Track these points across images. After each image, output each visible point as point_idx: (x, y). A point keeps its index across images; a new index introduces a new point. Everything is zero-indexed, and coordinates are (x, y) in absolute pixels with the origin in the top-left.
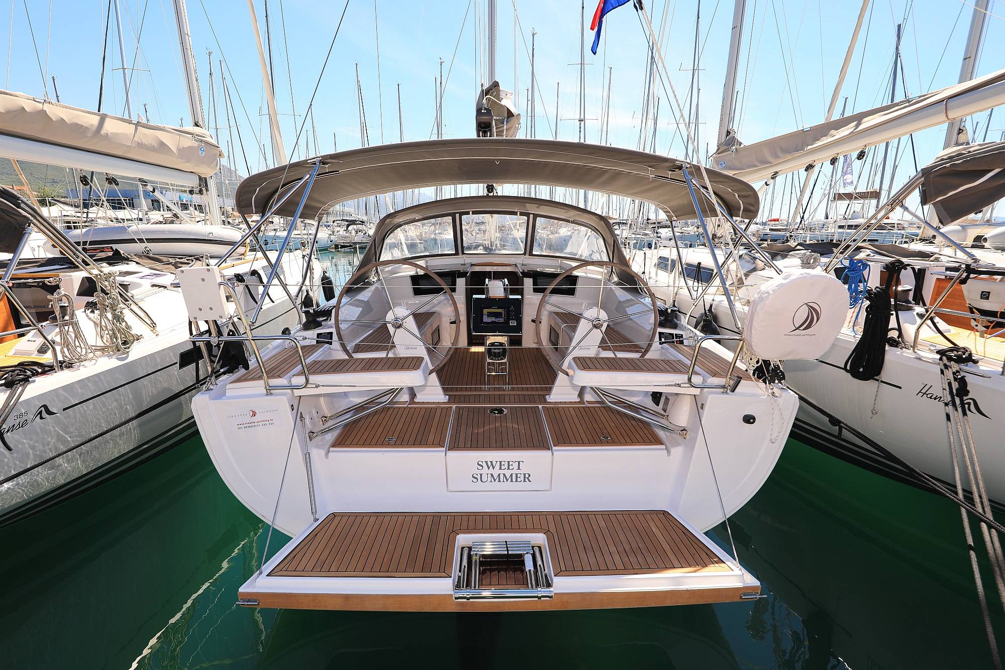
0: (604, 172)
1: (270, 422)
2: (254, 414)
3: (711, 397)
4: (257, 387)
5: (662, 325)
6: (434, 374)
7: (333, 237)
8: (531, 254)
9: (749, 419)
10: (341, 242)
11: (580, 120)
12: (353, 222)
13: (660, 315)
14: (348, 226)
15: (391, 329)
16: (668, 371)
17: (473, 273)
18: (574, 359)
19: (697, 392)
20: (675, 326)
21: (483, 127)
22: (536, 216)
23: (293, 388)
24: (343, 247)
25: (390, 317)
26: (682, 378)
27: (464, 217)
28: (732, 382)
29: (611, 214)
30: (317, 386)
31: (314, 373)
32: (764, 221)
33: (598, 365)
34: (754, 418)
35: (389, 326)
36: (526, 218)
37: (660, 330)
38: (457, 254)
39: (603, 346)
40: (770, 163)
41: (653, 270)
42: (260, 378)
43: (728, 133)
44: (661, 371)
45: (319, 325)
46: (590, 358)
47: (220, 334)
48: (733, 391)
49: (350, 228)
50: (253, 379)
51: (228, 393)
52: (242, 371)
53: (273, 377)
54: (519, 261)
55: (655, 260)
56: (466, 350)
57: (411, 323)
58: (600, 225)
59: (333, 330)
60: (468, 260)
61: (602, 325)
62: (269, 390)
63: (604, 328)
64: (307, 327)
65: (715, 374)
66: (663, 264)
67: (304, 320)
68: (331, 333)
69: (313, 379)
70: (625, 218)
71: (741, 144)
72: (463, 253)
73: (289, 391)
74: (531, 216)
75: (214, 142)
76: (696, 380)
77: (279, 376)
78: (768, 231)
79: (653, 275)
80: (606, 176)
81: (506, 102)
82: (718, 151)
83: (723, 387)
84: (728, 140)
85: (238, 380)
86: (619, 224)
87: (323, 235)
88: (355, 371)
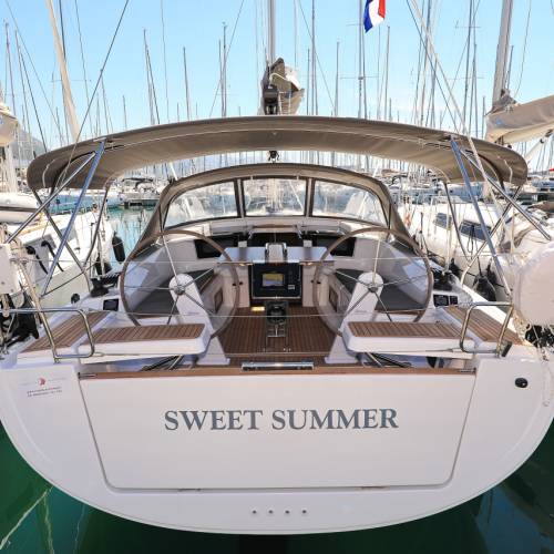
0: (376, 140)
1: (58, 389)
2: (43, 382)
3: (483, 362)
4: (46, 356)
5: (437, 287)
6: (216, 339)
7: (122, 196)
8: (311, 216)
9: (521, 383)
10: (131, 199)
11: (360, 78)
12: (142, 181)
13: (435, 277)
14: (137, 184)
15: (174, 296)
16: (440, 337)
17: (254, 234)
18: (349, 324)
19: (469, 356)
20: (449, 288)
21: (270, 102)
22: (314, 180)
23: (79, 356)
24: (132, 204)
25: (173, 283)
26: (454, 343)
27: (245, 182)
28: (503, 347)
29: (392, 168)
30: (103, 355)
31: (100, 342)
32: (544, 170)
33: (372, 331)
34: (526, 382)
35: (172, 292)
36: (305, 182)
37: (434, 292)
38: (239, 216)
39: (379, 308)
40: (543, 121)
41: (432, 226)
42: (49, 347)
43: (503, 92)
44: (434, 336)
45: (105, 292)
46: (364, 323)
47: (11, 305)
48: (504, 355)
49: (139, 186)
50: (42, 348)
51: (19, 362)
52: (32, 340)
53: (61, 346)
54: (299, 222)
55: (434, 218)
56: (248, 311)
57: (193, 290)
58: (376, 188)
59: (119, 297)
60: (250, 222)
61: (377, 289)
62: (57, 360)
63: (379, 292)
64: (94, 294)
65: (486, 338)
66: (441, 220)
67: (92, 288)
68: (117, 300)
69: (98, 347)
70: (406, 171)
71: (515, 102)
72: (245, 216)
73: (76, 360)
74: (310, 180)
75: (11, 114)
76: (468, 344)
77: (67, 346)
78: (548, 181)
79: (432, 232)
80: (380, 143)
81: (290, 78)
82: (494, 110)
83: (495, 351)
84: (503, 100)
85: (29, 350)
86: (400, 177)
87: (113, 193)
88: (138, 339)
